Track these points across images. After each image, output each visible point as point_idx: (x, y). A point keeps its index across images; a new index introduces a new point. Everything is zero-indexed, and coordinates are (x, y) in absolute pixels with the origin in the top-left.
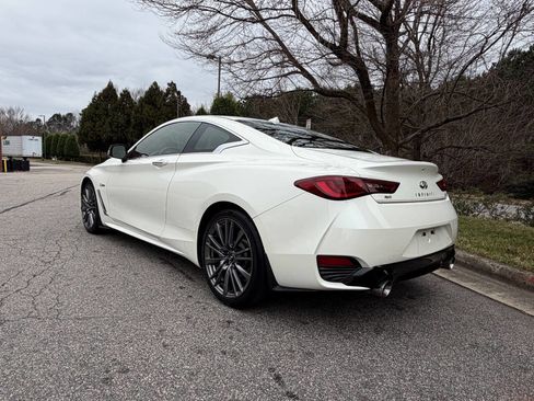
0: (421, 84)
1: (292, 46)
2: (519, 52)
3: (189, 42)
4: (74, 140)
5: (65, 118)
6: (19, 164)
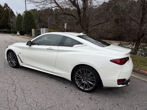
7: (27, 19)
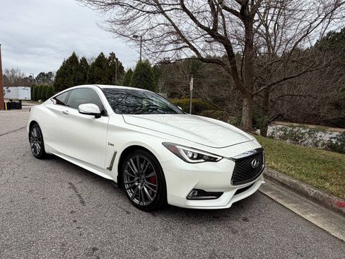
0: (269, 53)
1: (184, 30)
2: (334, 33)
3: (116, 27)
4: (52, 89)
5: (47, 75)
6: (15, 105)
7: (139, 77)
